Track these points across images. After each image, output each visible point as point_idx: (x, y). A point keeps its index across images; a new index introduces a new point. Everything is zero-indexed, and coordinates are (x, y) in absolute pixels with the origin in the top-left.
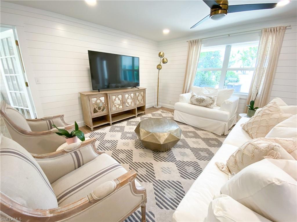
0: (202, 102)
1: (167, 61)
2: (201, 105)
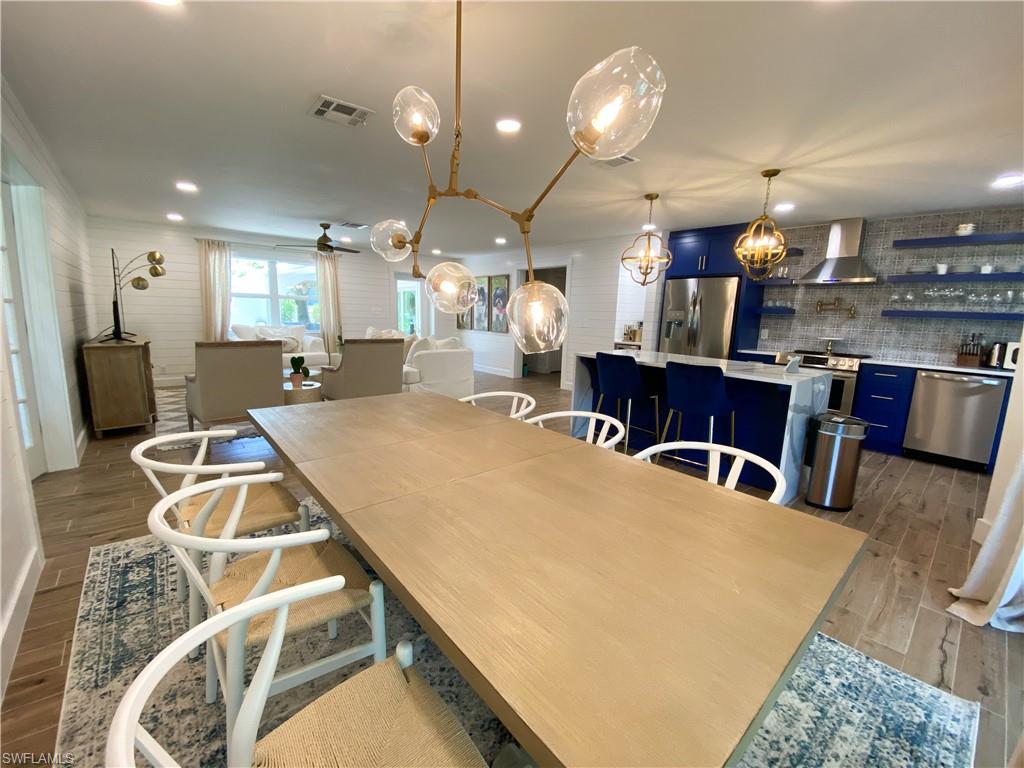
1: (165, 273)
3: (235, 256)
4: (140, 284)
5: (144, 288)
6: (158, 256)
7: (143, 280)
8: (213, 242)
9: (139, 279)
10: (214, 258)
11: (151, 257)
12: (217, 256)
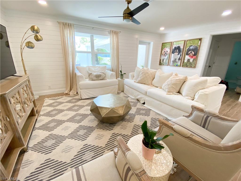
0: (100, 77)
1: (42, 39)
2: (99, 79)
3: (76, 32)
4: (30, 45)
5: (32, 48)
6: (36, 28)
7: (31, 43)
8: (66, 24)
9: (29, 42)
10: (67, 32)
11: (33, 28)
12: (68, 32)
